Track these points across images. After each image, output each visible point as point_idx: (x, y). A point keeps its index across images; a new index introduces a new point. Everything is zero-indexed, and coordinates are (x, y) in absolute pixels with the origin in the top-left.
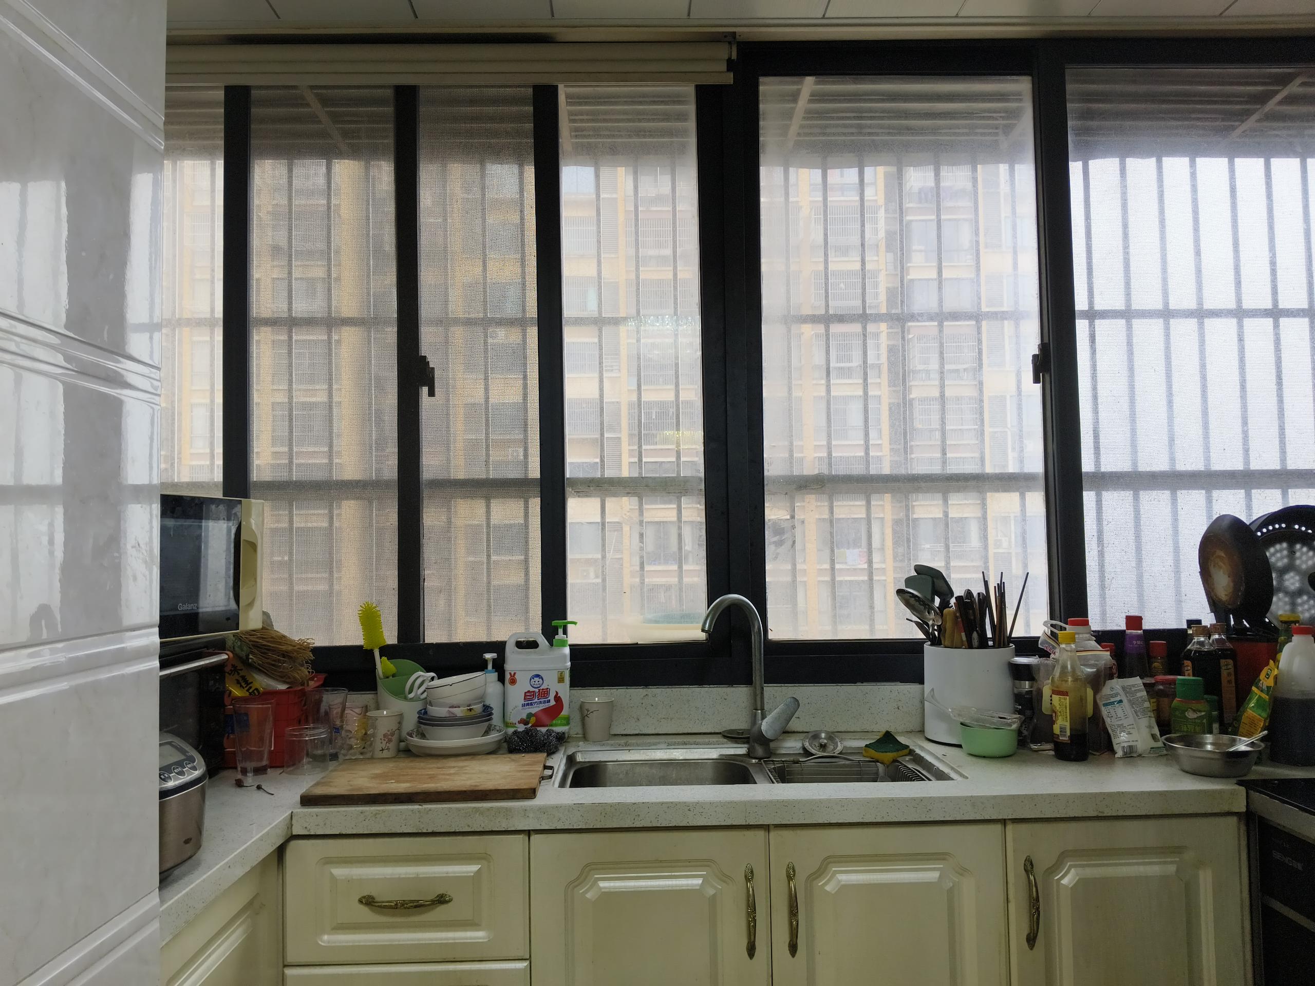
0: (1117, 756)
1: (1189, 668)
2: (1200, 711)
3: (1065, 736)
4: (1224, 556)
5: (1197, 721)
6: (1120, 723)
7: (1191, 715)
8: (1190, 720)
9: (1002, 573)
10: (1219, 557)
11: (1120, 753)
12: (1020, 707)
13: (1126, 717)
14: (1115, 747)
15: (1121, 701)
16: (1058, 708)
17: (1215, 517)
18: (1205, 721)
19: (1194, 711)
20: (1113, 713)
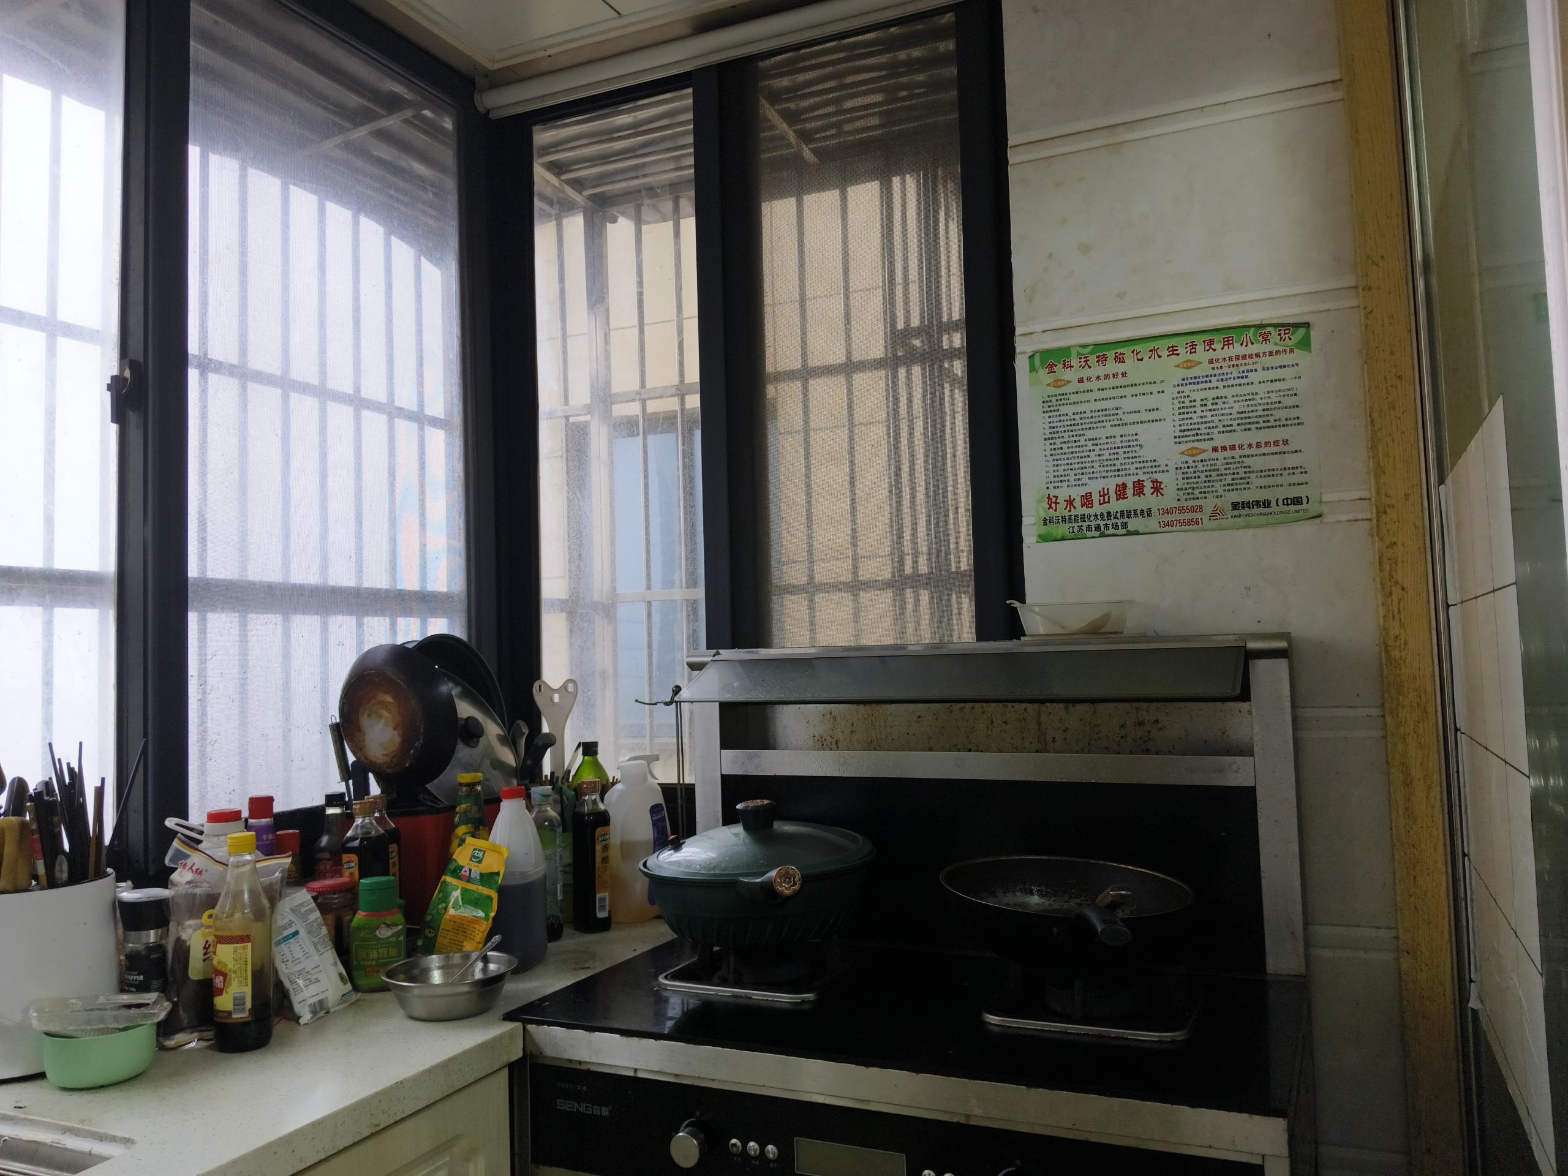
0: (302, 1021)
1: (353, 864)
2: (397, 925)
3: (243, 1010)
4: (392, 701)
5: (391, 939)
6: (299, 967)
7: (384, 933)
8: (381, 941)
9: (81, 744)
10: (383, 703)
11: (306, 1017)
12: (141, 978)
13: (307, 956)
14: (298, 1008)
15: (296, 933)
16: (230, 966)
17: (366, 649)
18: (401, 938)
19: (388, 926)
20: (288, 956)
